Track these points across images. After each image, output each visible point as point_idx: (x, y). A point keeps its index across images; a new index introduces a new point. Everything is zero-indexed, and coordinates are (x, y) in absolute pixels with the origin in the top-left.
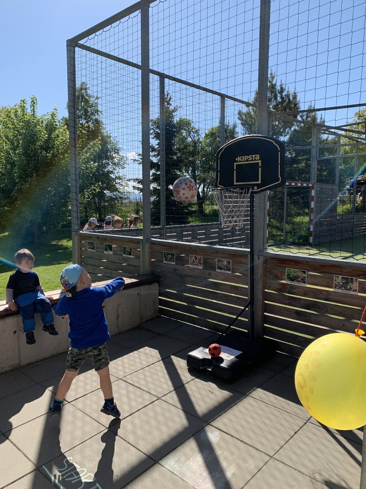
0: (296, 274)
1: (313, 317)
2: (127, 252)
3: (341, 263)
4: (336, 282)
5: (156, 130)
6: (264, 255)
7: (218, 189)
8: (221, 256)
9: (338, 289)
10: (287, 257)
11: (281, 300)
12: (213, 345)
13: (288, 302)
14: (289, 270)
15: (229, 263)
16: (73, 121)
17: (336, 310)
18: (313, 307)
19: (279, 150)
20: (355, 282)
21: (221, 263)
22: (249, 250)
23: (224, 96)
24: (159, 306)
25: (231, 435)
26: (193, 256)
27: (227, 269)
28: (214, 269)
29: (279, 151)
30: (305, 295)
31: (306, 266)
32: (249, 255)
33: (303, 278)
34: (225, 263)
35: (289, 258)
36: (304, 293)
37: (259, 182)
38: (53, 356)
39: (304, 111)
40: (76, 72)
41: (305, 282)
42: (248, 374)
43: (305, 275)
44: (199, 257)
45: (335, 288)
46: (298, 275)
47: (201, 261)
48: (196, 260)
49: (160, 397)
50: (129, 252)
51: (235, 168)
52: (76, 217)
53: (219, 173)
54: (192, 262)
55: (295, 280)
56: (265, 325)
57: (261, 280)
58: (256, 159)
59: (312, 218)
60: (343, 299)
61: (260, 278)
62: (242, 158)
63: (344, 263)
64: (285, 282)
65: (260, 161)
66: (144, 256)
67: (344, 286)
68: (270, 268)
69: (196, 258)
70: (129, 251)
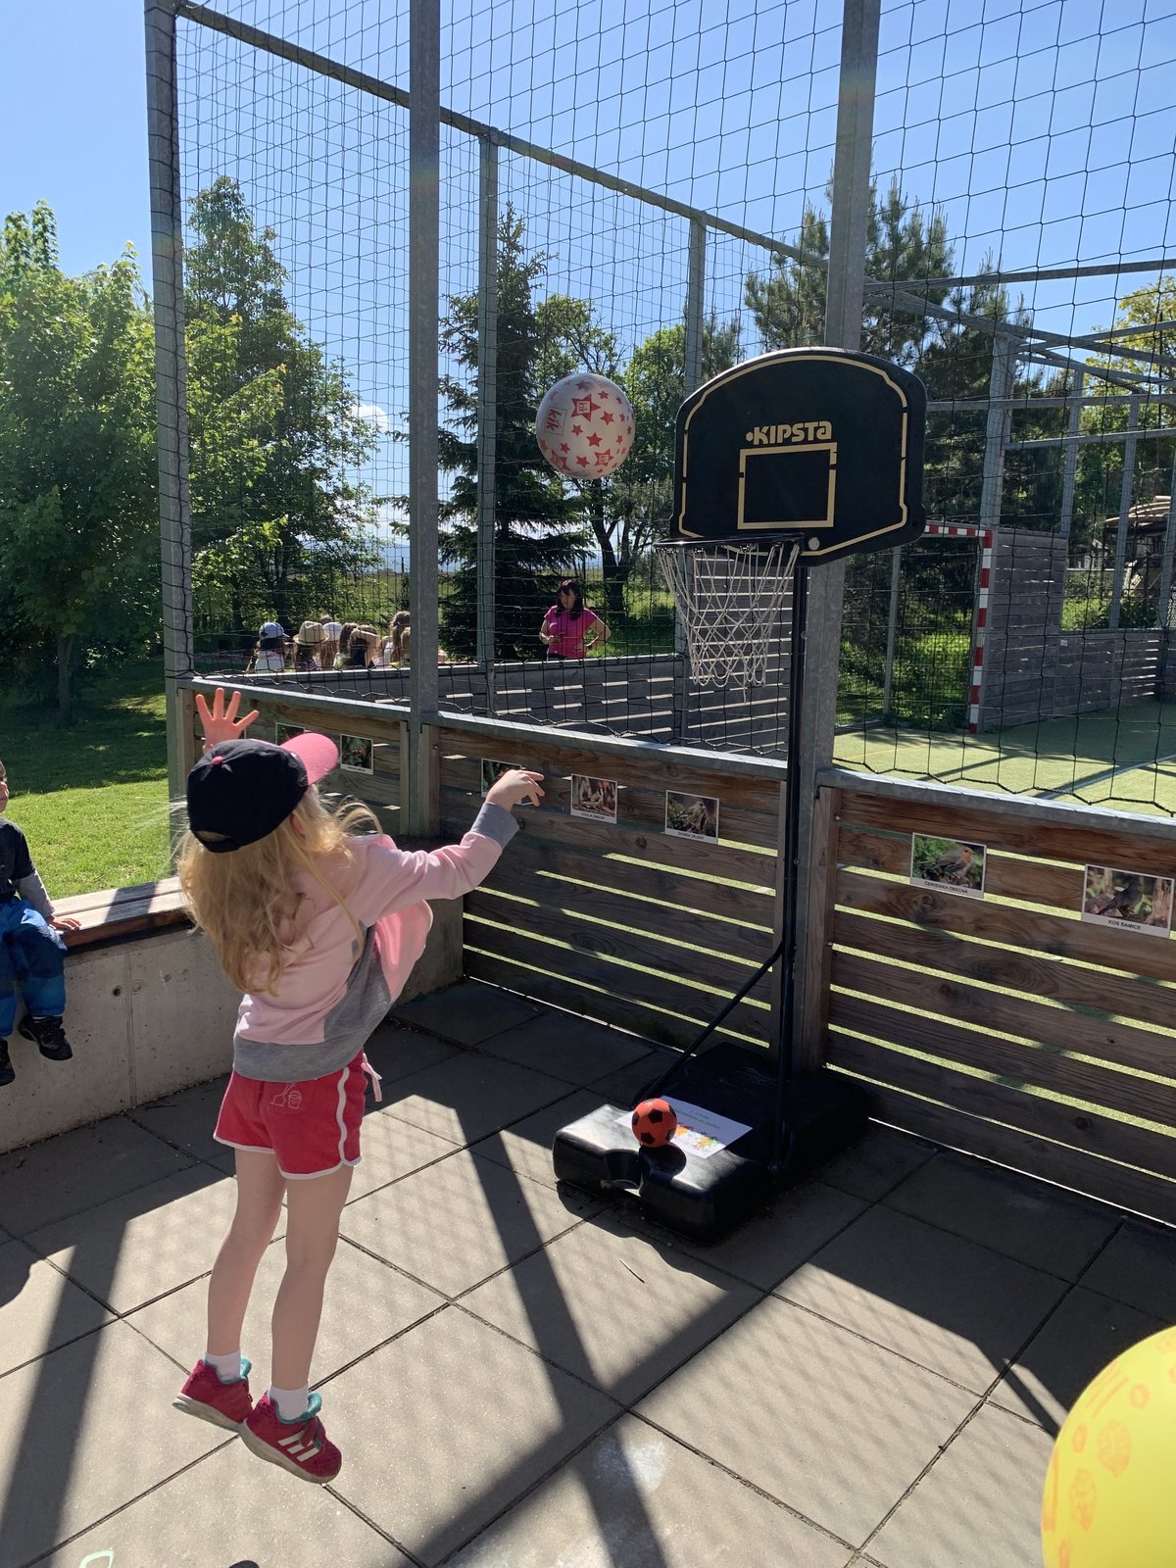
0: (950, 853)
1: (1005, 1010)
2: (355, 754)
3: (1115, 823)
4: (1090, 890)
5: (469, 335)
6: (835, 785)
7: (678, 546)
8: (685, 782)
9: (1099, 914)
10: (918, 793)
11: (890, 945)
12: (648, 1105)
13: (914, 951)
14: (924, 839)
15: (710, 805)
16: (170, 287)
17: (1087, 990)
18: (1006, 975)
19: (905, 405)
20: (1161, 893)
21: (681, 806)
22: (783, 764)
23: (704, 218)
24: (466, 947)
25: (707, 1457)
26: (583, 779)
27: (702, 828)
28: (656, 824)
29: (905, 410)
30: (978, 930)
31: (982, 828)
32: (784, 784)
33: (972, 871)
34: (696, 808)
35: (926, 799)
36: (973, 922)
37: (829, 523)
38: (80, 1128)
39: (963, 281)
40: (181, 109)
41: (978, 886)
42: (768, 1209)
43: (982, 862)
44: (606, 782)
45: (1088, 911)
46: (958, 858)
47: (612, 796)
48: (594, 792)
49: (452, 1296)
50: (361, 757)
51: (742, 469)
52: (181, 627)
53: (684, 485)
54: (582, 799)
55: (943, 875)
56: (832, 1027)
57: (825, 871)
58: (819, 436)
59: (981, 642)
60: (1113, 949)
61: (820, 864)
62: (769, 430)
63: (1125, 825)
64: (908, 883)
65: (833, 447)
66: (412, 772)
67: (1122, 904)
68: (856, 831)
69: (594, 786)
70: (362, 751)
